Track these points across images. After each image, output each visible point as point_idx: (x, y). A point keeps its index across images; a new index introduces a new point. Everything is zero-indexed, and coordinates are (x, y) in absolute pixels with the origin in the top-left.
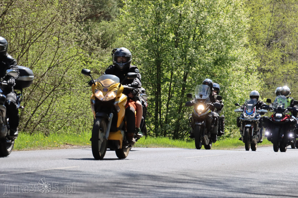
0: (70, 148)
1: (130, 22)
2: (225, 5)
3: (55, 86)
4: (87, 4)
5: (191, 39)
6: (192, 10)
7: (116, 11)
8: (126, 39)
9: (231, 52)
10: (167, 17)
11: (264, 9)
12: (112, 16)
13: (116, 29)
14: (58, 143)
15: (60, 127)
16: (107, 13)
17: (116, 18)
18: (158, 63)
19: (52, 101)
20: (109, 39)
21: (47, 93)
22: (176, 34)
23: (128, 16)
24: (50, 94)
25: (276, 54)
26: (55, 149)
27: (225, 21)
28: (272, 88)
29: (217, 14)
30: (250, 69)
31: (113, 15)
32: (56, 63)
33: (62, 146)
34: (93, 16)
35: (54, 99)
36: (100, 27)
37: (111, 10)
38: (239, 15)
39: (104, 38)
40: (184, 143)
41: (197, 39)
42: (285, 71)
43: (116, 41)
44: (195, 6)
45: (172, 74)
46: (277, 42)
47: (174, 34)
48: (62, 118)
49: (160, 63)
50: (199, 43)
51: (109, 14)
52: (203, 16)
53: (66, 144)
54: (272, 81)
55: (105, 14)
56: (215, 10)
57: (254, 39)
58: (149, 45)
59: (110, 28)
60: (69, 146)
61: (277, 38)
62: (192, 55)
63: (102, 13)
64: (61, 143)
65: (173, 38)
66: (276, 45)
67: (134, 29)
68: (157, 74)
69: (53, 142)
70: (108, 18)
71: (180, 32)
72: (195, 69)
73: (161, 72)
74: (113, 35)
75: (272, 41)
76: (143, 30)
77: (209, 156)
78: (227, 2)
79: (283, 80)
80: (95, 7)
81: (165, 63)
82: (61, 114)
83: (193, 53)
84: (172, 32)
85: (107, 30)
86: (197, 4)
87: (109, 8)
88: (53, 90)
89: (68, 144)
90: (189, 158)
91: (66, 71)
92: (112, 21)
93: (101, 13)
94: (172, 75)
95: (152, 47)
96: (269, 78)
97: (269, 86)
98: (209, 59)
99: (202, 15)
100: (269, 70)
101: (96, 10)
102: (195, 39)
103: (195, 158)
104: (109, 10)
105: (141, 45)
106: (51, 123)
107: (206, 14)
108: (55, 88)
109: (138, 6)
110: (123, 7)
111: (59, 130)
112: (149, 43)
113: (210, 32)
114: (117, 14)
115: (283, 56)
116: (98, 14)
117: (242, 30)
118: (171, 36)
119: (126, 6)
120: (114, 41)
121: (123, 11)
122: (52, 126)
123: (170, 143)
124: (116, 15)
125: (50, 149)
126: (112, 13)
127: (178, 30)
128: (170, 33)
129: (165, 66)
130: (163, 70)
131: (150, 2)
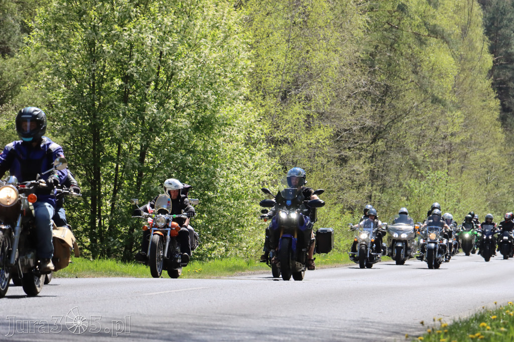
5: (152, 87)
7: (19, 40)
8: (37, 88)
11: (275, 37)
12: (13, 49)
16: (3, 42)
18: (95, 129)
20: (7, 90)
22: (125, 79)
25: (296, 113)
27: (211, 54)
29: (195, 45)
30: (253, 138)
31: (14, 47)
37: (9, 38)
41: (161, 88)
42: (312, 141)
45: (120, 147)
46: (298, 93)
47: (122, 80)
49: (98, 130)
51: (6, 44)
52: (171, 45)
54: (291, 159)
56: (192, 38)
57: (260, 88)
59: (9, 71)
61: (297, 85)
62: (152, 114)
65: (121, 86)
66: (297, 98)
67: (51, 72)
68: (94, 148)
70: (4, 52)
72: (160, 139)
73: (99, 145)
74: (15, 83)
75: (289, 92)
77: (185, 291)
81: (106, 130)
83: (154, 110)
84: (117, 76)
85: (3, 74)
86: (160, 25)
87: (7, 35)
90: (151, 295)
92: (12, 56)
94: (119, 151)
95: (83, 101)
96: (285, 155)
98: (183, 122)
99: (168, 43)
100: (286, 141)
102: (158, 89)
103: (162, 294)
104: (6, 38)
105: (64, 100)
110: (30, 34)
112: (76, 94)
113: (185, 74)
114: (20, 45)
115: (308, 116)
118: (117, 84)
120: (18, 93)
121: (31, 42)
123: (118, 269)
124: (18, 47)
126: (11, 44)
128: (114, 78)
129: (107, 135)
130: (104, 142)
131: (78, 24)
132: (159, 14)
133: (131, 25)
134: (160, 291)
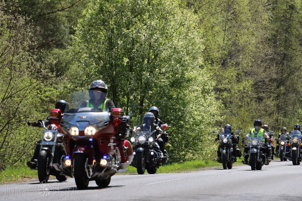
0: (29, 181)
1: (83, 49)
2: (178, 27)
3: (9, 118)
4: (38, 33)
5: (146, 62)
6: (144, 33)
7: (68, 38)
8: (80, 66)
9: (187, 74)
10: (119, 42)
11: (217, 29)
12: (65, 44)
13: (69, 56)
14: (16, 177)
15: (17, 159)
16: (59, 40)
17: (68, 45)
18: (114, 88)
19: (7, 134)
20: (62, 67)
21: (2, 126)
22: (130, 58)
23: (80, 43)
24: (4, 127)
25: (231, 72)
26: (13, 183)
27: (179, 43)
28: (230, 107)
29: (170, 36)
30: (206, 89)
31: (65, 42)
32: (9, 94)
33: (20, 179)
34: (45, 44)
35: (9, 132)
36: (53, 55)
37: (63, 38)
38: (192, 36)
39: (57, 66)
41: (151, 62)
42: (241, 89)
43: (70, 69)
44: (147, 28)
45: (128, 98)
46: (232, 61)
47: (128, 59)
48: (18, 150)
49: (116, 89)
50: (154, 66)
51: (61, 41)
52: (156, 38)
53: (24, 177)
54: (229, 100)
55: (57, 42)
56: (168, 32)
57: (209, 59)
58: (103, 70)
59: (63, 56)
60: (27, 179)
61: (231, 56)
62: (147, 79)
63: (54, 41)
64: (18, 176)
65: (128, 62)
66: (231, 64)
67: (87, 56)
68: (113, 99)
69: (11, 176)
70: (60, 46)
71: (134, 56)
72: (151, 92)
73: (117, 97)
74: (66, 63)
75: (226, 60)
76: (96, 56)
77: (171, 181)
78: (179, 24)
79: (240, 99)
80: (46, 35)
81: (120, 89)
82: (17, 146)
83: (148, 76)
84: (125, 56)
85: (60, 58)
86: (149, 26)
87: (61, 36)
88: (8, 123)
89: (26, 177)
90: (151, 185)
91: (20, 102)
92: (65, 48)
93: (52, 41)
94: (128, 100)
95: (107, 73)
96: (225, 98)
97: (226, 106)
98: (164, 81)
99: (154, 38)
100: (225, 89)
101: (47, 38)
102: (149, 63)
103: (157, 183)
104: (61, 37)
105: (95, 72)
106: (7, 156)
107: (158, 36)
108: (9, 121)
109: (90, 32)
110: (75, 34)
111: (16, 163)
112: (102, 69)
113: (164, 54)
114: (69, 41)
115: (238, 74)
116: (49, 43)
117: (197, 52)
118: (125, 61)
119: (77, 32)
120: (68, 69)
121: (75, 38)
122: (9, 159)
123: (131, 170)
124: (68, 43)
125: (7, 184)
126: (64, 41)
127: (132, 55)
128: (124, 58)
129: (121, 91)
130: (119, 95)
131: (102, 28)
132: (149, 20)
133: (133, 28)
134: (156, 182)
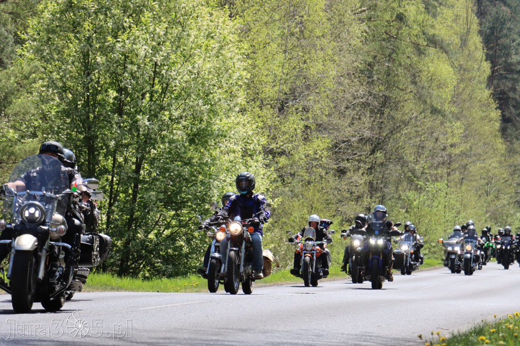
2: (204, 40)
5: (147, 99)
9: (217, 122)
10: (99, 59)
11: (272, 47)
12: (6, 61)
13: (12, 81)
18: (90, 142)
22: (120, 90)
25: (294, 124)
27: (205, 65)
28: (289, 183)
29: (190, 56)
30: (250, 149)
31: (7, 58)
38: (229, 55)
40: (138, 282)
41: (157, 100)
42: (310, 152)
43: (13, 104)
45: (115, 160)
46: (295, 104)
47: (117, 91)
49: (93, 143)
54: (289, 171)
56: (187, 48)
57: (257, 99)
58: (71, 110)
61: (295, 96)
65: (115, 98)
66: (294, 109)
67: (45, 84)
68: (89, 161)
71: (126, 84)
72: (155, 152)
73: (94, 157)
74: (7, 94)
75: (286, 103)
77: (181, 305)
78: (206, 35)
81: (101, 143)
84: (112, 87)
90: (147, 310)
92: (6, 68)
94: (114, 164)
95: (77, 114)
96: (283, 166)
97: (284, 180)
98: (179, 134)
100: (283, 152)
102: (153, 101)
105: (58, 112)
112: (70, 107)
115: (306, 127)
118: (111, 96)
120: (10, 104)
123: (114, 284)
124: (12, 59)
126: (4, 56)
128: (109, 90)
129: (101, 148)
130: (98, 155)
131: (72, 35)
132: (151, 24)
133: (125, 37)
134: (156, 306)
